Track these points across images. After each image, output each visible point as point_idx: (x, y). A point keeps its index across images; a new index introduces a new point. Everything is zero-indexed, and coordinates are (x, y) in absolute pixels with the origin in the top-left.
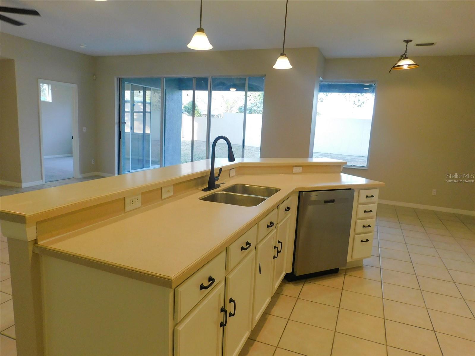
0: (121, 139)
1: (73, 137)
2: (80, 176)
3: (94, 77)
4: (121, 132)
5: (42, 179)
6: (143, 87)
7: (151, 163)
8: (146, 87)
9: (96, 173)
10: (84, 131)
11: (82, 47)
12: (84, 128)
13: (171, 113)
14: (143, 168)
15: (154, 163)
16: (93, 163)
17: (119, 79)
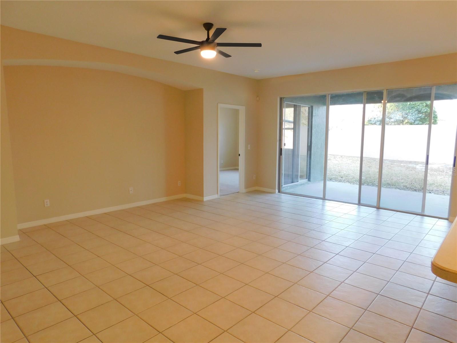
0: (281, 155)
1: (239, 154)
2: (244, 191)
3: (258, 98)
4: (281, 149)
5: (217, 193)
6: (294, 105)
7: (300, 178)
8: (296, 105)
9: (257, 188)
10: (249, 148)
11: (256, 71)
12: (249, 146)
13: (317, 128)
14: (292, 182)
15: (302, 177)
16: (254, 179)
17: (281, 99)
